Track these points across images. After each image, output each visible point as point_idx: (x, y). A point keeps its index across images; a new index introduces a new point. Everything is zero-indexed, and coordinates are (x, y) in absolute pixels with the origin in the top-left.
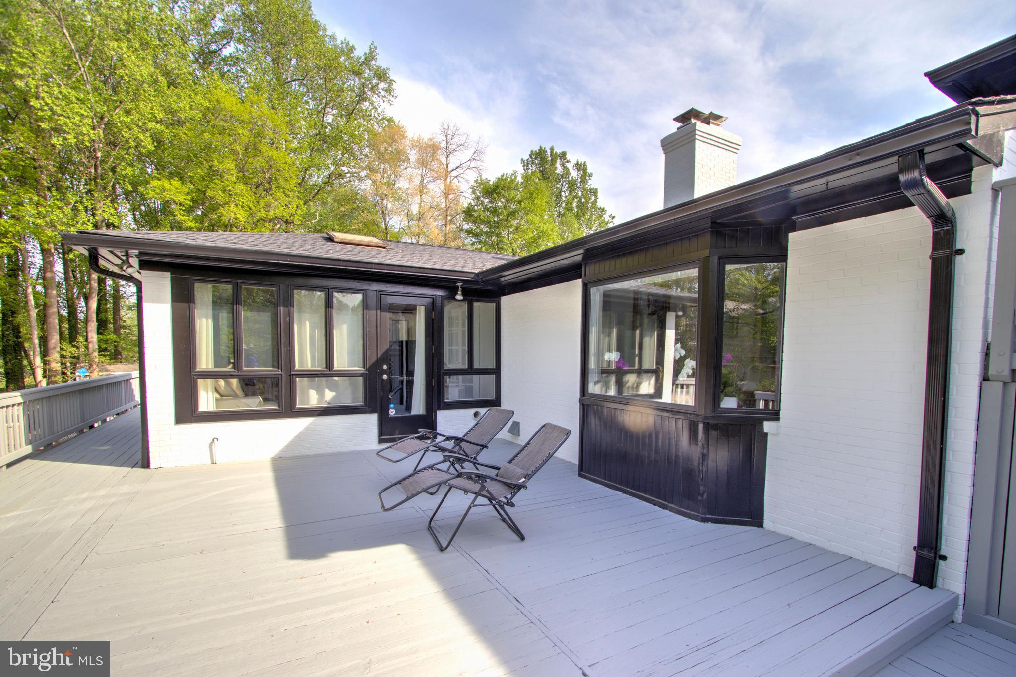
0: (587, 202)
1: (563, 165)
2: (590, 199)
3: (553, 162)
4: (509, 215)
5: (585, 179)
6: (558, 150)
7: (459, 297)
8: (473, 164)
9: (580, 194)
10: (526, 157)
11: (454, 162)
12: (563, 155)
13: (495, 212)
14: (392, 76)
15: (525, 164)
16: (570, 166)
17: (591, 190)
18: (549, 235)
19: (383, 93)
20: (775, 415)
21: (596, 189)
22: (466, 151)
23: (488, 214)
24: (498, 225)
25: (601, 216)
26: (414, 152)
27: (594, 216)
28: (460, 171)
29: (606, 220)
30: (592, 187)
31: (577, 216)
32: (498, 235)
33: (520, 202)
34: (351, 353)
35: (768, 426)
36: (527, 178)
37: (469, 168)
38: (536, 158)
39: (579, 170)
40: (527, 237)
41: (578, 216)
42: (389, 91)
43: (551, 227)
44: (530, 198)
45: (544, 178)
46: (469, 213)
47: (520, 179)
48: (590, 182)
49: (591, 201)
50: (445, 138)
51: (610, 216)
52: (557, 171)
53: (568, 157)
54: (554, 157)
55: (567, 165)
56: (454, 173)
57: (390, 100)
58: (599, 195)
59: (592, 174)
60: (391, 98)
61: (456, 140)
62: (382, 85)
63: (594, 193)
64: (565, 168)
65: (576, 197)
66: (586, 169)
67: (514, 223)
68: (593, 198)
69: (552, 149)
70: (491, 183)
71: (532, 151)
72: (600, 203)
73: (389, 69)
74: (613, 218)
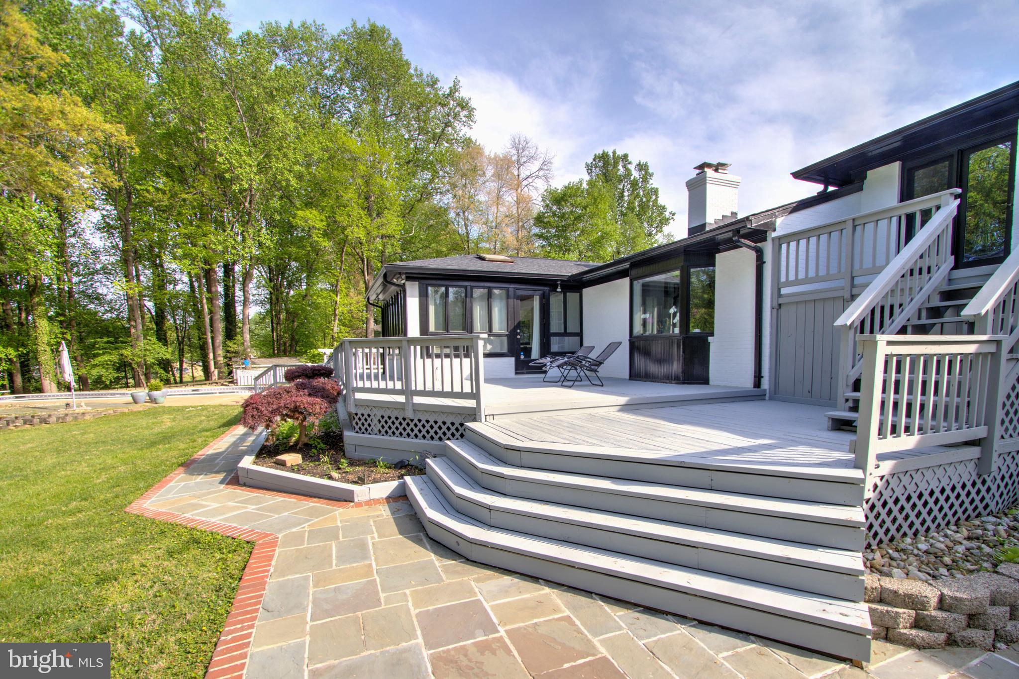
0: (648, 201)
1: (624, 167)
2: (651, 198)
3: (616, 164)
4: (575, 219)
5: (646, 179)
6: (620, 153)
7: (559, 290)
8: (541, 173)
9: (641, 193)
10: (590, 161)
11: (524, 172)
12: (625, 157)
13: (562, 217)
14: (473, 104)
15: (589, 168)
16: (632, 167)
17: (652, 189)
18: (611, 236)
19: (464, 119)
20: (712, 334)
21: (657, 189)
22: (535, 162)
23: (556, 219)
24: (565, 228)
25: (662, 214)
26: (490, 168)
27: (655, 214)
28: (530, 180)
29: (667, 217)
30: (653, 186)
31: (637, 215)
32: (566, 238)
33: (585, 208)
34: (500, 323)
35: (710, 339)
36: (591, 183)
37: (538, 177)
38: (599, 161)
39: (640, 170)
40: (591, 238)
41: (639, 216)
42: (469, 117)
43: (613, 228)
44: (595, 202)
45: (607, 181)
46: (539, 220)
47: (585, 186)
48: (651, 181)
49: (652, 200)
50: (515, 152)
51: (670, 213)
52: (619, 173)
53: (630, 159)
54: (616, 159)
55: (629, 166)
56: (525, 183)
57: (470, 125)
58: (660, 194)
59: (653, 174)
60: (471, 123)
61: (526, 153)
62: (465, 113)
63: (654, 192)
64: (627, 170)
65: (638, 196)
66: (648, 169)
67: (581, 225)
68: (654, 197)
69: (614, 153)
70: (559, 191)
71: (595, 155)
72: (661, 201)
73: (470, 99)
74: (674, 214)
